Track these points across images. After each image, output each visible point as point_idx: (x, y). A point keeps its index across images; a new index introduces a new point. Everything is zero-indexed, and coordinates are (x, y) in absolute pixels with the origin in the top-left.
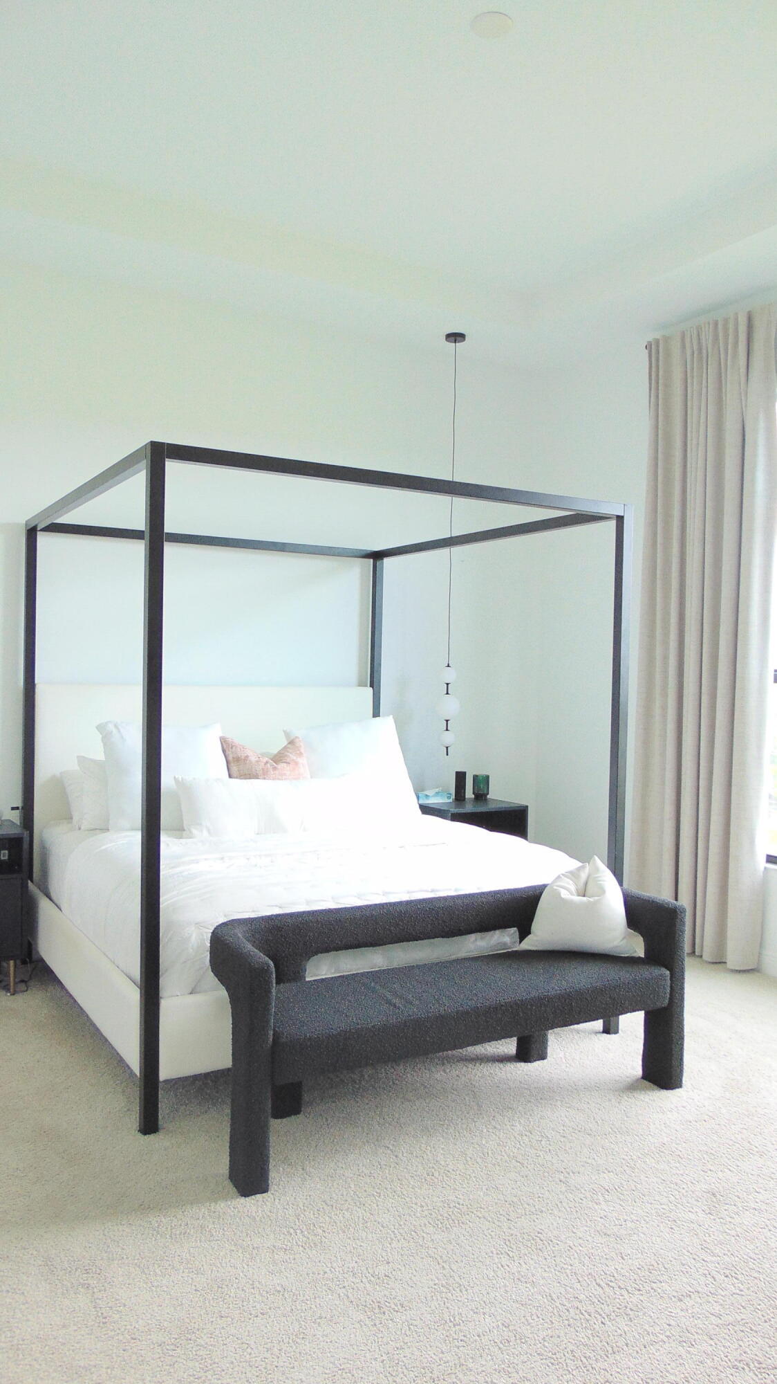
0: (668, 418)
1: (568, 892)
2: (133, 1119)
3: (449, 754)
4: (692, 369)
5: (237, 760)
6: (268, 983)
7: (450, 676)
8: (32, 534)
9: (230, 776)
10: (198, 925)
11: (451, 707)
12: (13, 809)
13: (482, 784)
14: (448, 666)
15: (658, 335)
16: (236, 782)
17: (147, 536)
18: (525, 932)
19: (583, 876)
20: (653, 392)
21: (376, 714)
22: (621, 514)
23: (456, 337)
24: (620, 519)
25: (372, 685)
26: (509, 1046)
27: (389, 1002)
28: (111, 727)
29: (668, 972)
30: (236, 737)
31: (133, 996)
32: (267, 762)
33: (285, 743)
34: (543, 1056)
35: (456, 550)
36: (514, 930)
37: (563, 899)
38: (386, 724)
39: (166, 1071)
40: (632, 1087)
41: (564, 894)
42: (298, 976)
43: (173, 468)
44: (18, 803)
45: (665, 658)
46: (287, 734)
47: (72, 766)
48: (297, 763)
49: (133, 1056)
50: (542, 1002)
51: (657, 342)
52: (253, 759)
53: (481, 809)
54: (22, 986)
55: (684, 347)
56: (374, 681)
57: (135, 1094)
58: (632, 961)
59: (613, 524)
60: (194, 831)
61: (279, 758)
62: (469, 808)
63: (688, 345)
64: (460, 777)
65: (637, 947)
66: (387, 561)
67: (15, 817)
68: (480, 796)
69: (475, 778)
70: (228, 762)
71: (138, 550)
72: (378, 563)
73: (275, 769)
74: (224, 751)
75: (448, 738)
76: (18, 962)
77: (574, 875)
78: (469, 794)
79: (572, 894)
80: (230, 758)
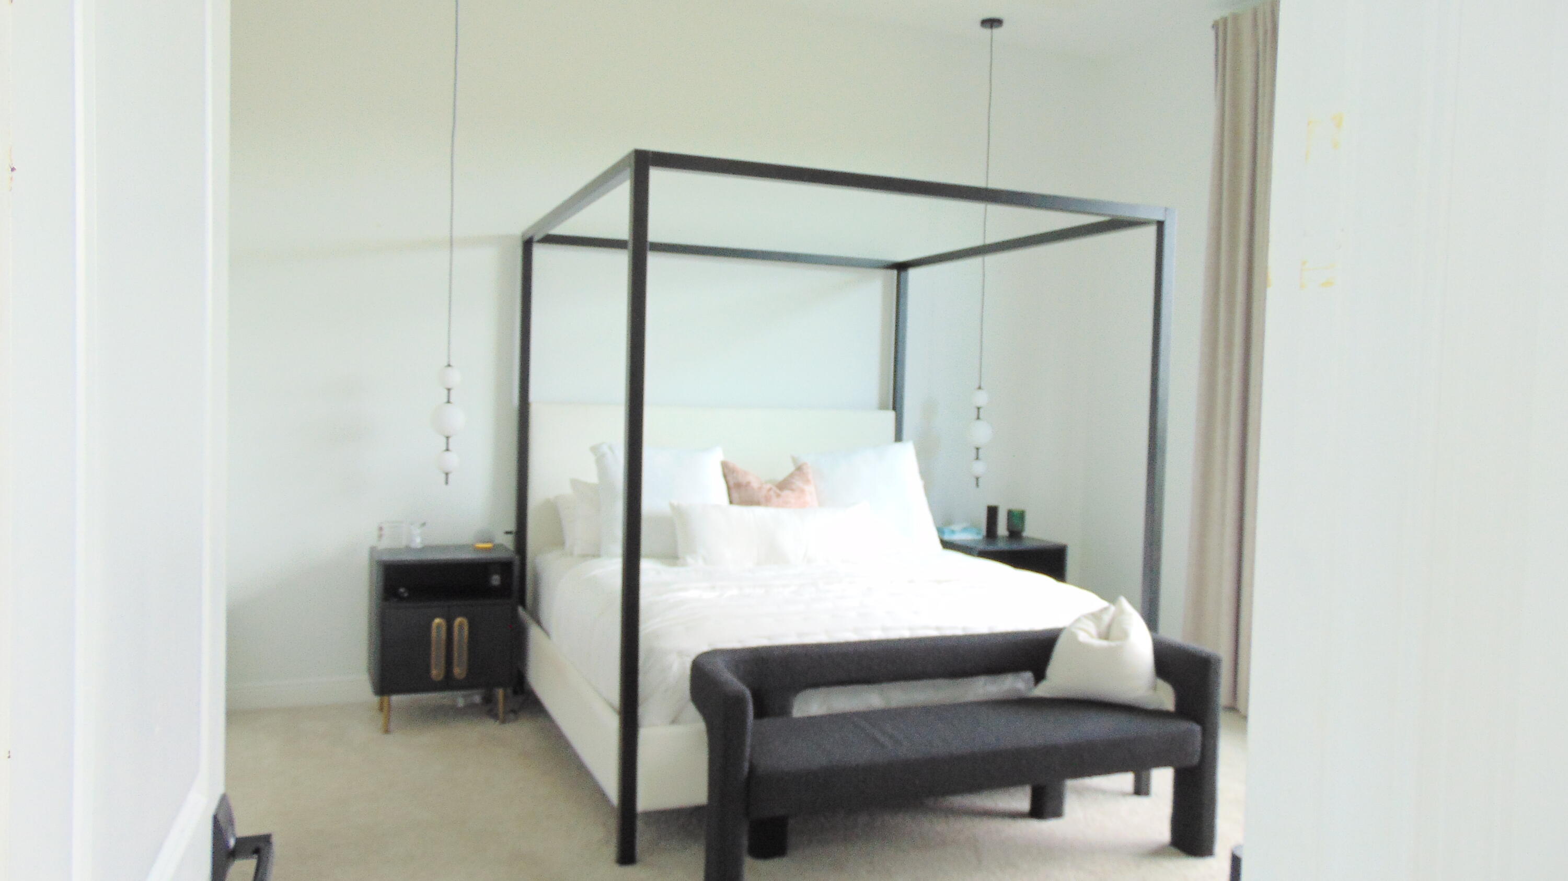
0: (1236, 106)
1: (1087, 635)
2: (611, 850)
3: (980, 484)
4: (1265, 51)
5: (739, 486)
6: (744, 713)
7: (981, 399)
8: (528, 245)
9: (731, 502)
10: (681, 653)
11: (982, 433)
12: (507, 533)
13: (1017, 520)
14: (980, 388)
15: (1225, 12)
16: (736, 510)
17: (630, 245)
18: (1040, 676)
19: (1106, 618)
20: (1219, 78)
21: (898, 437)
22: (1161, 218)
23: (992, 23)
24: (1160, 225)
25: (894, 408)
26: (1021, 800)
27: (875, 740)
28: (605, 449)
29: (1197, 728)
30: (738, 462)
31: (612, 723)
32: (770, 489)
33: (791, 468)
34: (1057, 813)
35: (992, 259)
36: (1028, 675)
37: (1080, 643)
38: (907, 452)
39: (645, 802)
40: (1157, 852)
41: (1083, 637)
42: (784, 711)
43: (657, 176)
44: (512, 526)
45: (1228, 381)
46: (794, 460)
47: (567, 490)
48: (802, 491)
49: (611, 784)
50: (1049, 751)
51: (1225, 20)
52: (755, 484)
53: (1015, 546)
54: (512, 716)
55: (1255, 25)
56: (897, 405)
57: (613, 824)
58: (1159, 714)
59: (1152, 230)
60: (690, 560)
61: (784, 485)
62: (1002, 545)
63: (1260, 22)
64: (992, 512)
65: (1166, 698)
66: (912, 273)
67: (508, 542)
68: (1015, 533)
69: (1010, 514)
70: (729, 488)
71: (621, 260)
72: (903, 274)
73: (778, 496)
74: (725, 476)
75: (979, 468)
76: (509, 691)
77: (1095, 617)
78: (1002, 529)
79: (1092, 636)
80: (731, 483)
